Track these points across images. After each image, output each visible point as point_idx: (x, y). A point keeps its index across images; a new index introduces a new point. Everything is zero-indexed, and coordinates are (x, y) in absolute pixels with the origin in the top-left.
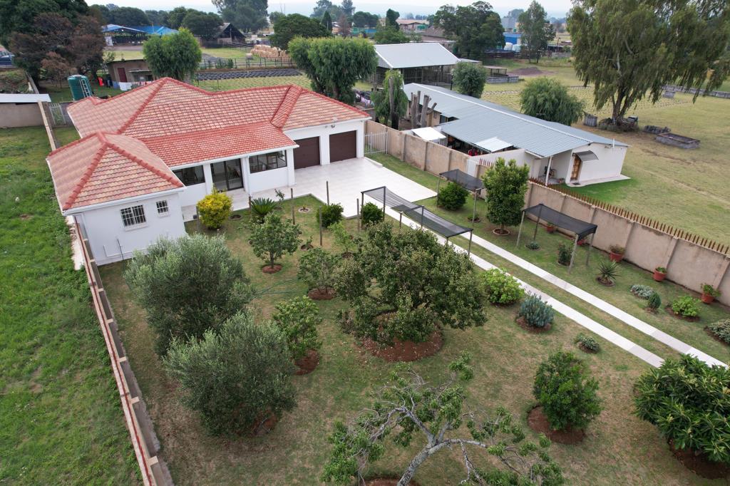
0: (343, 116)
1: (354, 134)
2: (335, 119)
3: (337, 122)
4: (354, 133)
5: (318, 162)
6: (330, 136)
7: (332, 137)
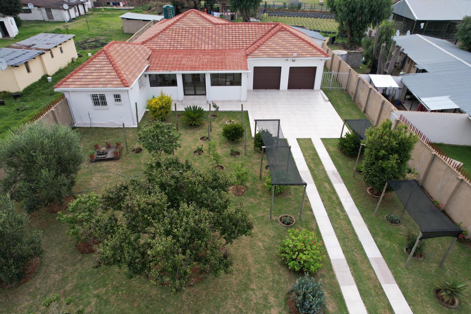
0: (304, 53)
1: (313, 70)
2: (295, 55)
3: (297, 57)
4: (315, 68)
5: (277, 87)
6: (290, 67)
7: (292, 69)
